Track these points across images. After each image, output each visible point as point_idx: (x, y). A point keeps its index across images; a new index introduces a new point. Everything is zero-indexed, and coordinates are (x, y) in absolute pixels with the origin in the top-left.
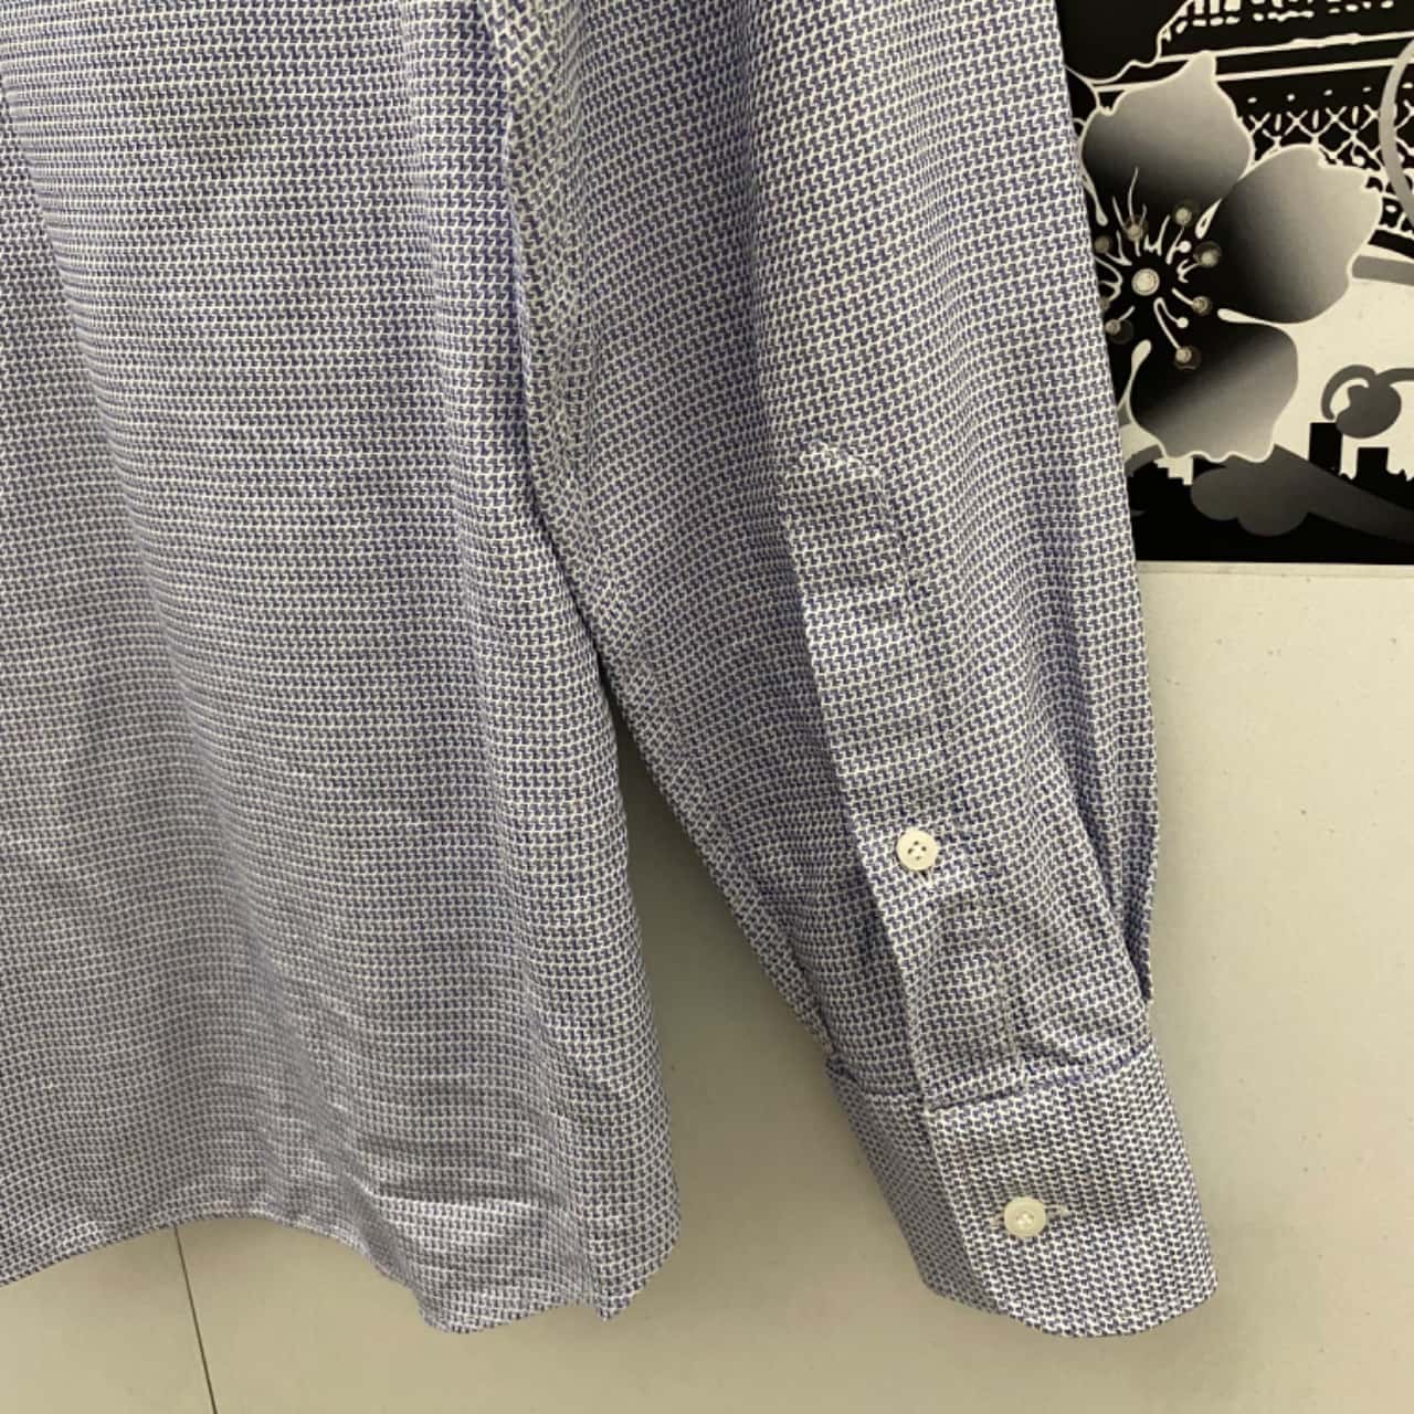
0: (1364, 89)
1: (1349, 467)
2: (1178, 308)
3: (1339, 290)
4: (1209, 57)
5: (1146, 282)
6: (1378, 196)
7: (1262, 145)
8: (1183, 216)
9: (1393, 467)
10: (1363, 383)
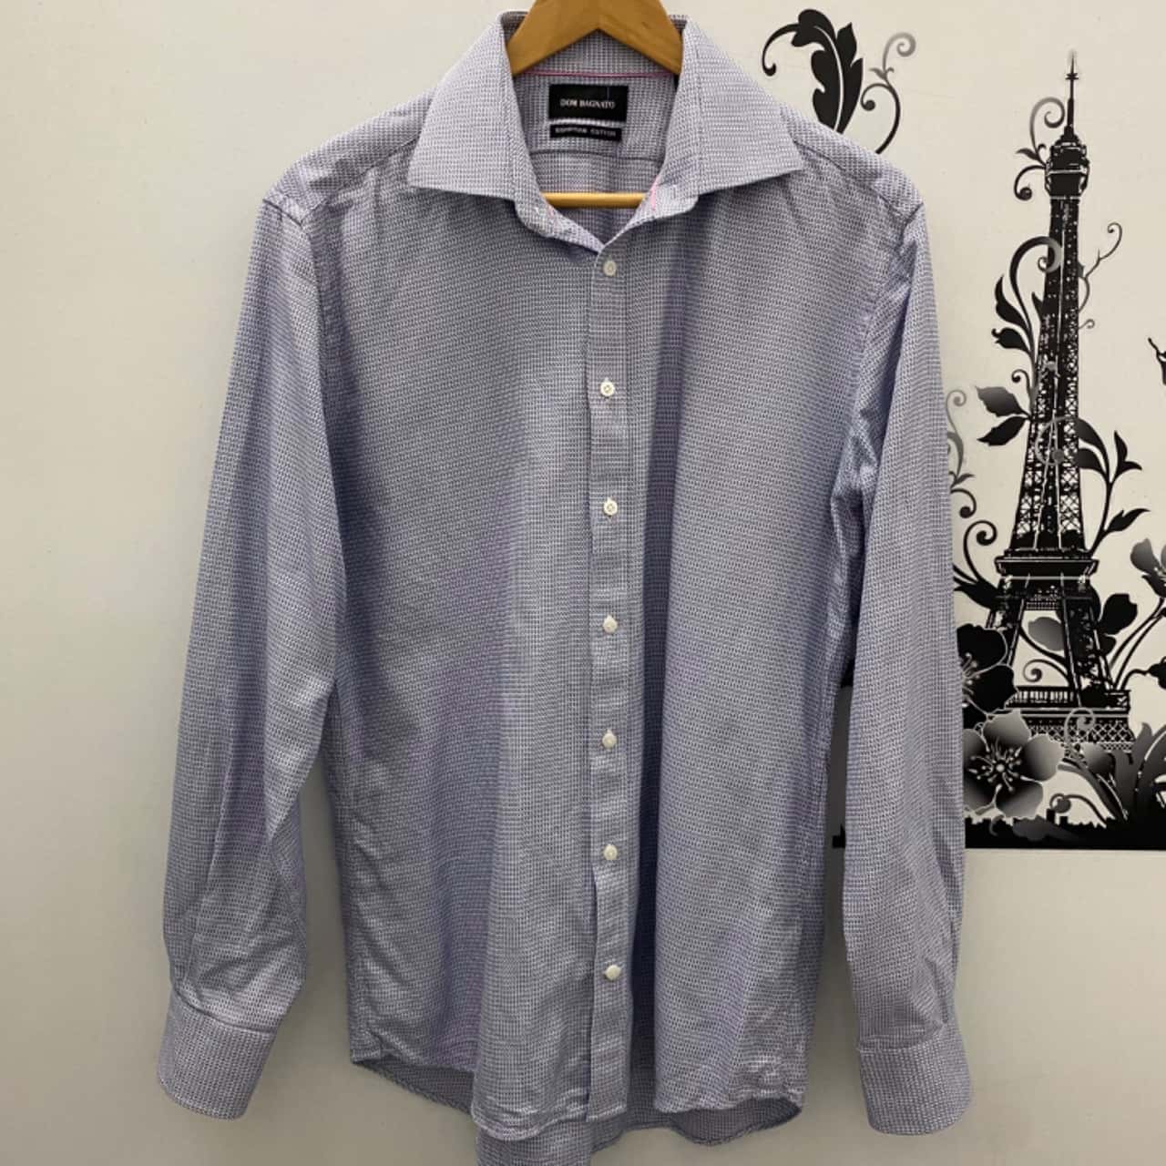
0: (1059, 722)
1: (1057, 821)
2: (1010, 776)
3: (1053, 773)
4: (1018, 710)
5: (1000, 768)
6: (1064, 749)
7: (1033, 733)
8: (1011, 751)
9: (1070, 821)
10: (1060, 798)
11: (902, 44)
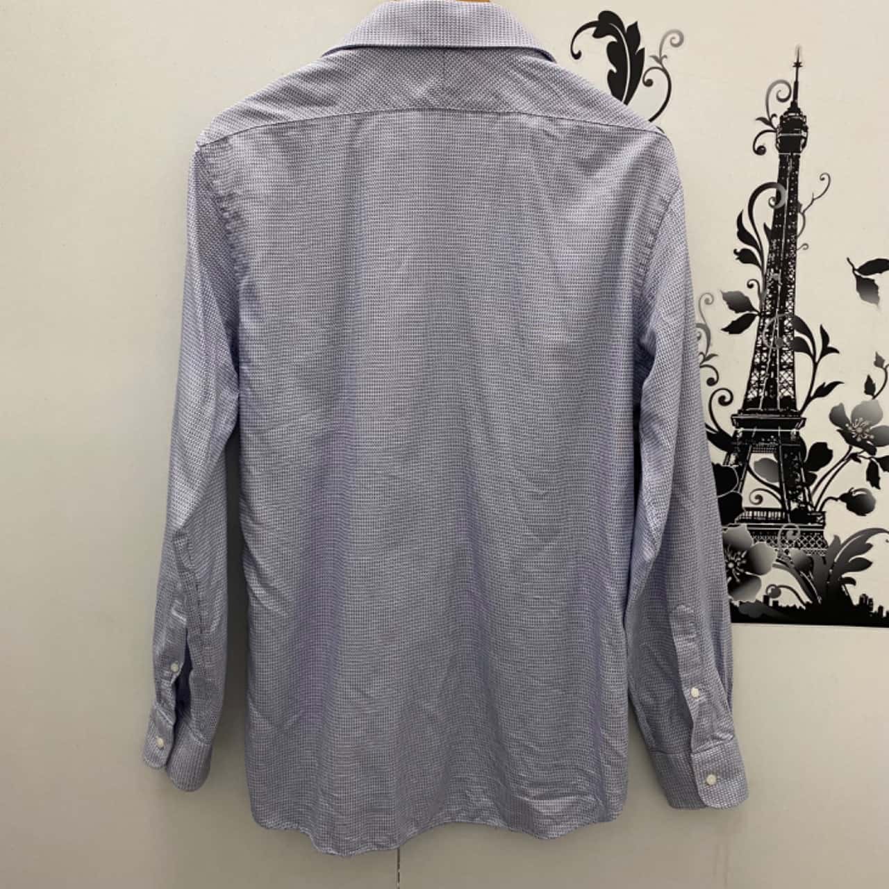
0: (774, 533)
1: (771, 604)
2: (738, 571)
3: (769, 570)
4: (745, 524)
5: (731, 565)
6: (777, 553)
7: (755, 541)
8: (739, 553)
9: (780, 604)
10: (773, 587)
11: (673, 38)
